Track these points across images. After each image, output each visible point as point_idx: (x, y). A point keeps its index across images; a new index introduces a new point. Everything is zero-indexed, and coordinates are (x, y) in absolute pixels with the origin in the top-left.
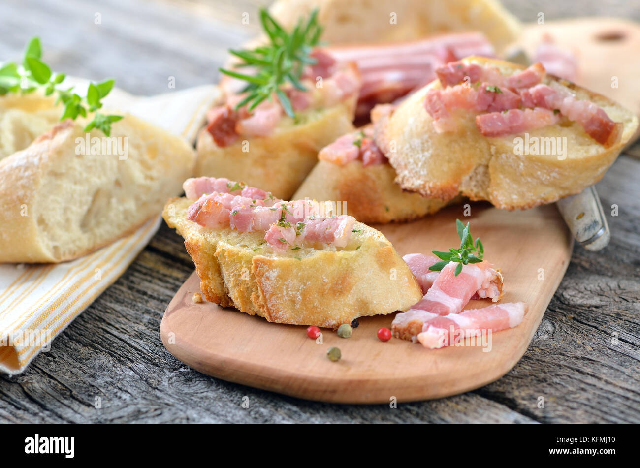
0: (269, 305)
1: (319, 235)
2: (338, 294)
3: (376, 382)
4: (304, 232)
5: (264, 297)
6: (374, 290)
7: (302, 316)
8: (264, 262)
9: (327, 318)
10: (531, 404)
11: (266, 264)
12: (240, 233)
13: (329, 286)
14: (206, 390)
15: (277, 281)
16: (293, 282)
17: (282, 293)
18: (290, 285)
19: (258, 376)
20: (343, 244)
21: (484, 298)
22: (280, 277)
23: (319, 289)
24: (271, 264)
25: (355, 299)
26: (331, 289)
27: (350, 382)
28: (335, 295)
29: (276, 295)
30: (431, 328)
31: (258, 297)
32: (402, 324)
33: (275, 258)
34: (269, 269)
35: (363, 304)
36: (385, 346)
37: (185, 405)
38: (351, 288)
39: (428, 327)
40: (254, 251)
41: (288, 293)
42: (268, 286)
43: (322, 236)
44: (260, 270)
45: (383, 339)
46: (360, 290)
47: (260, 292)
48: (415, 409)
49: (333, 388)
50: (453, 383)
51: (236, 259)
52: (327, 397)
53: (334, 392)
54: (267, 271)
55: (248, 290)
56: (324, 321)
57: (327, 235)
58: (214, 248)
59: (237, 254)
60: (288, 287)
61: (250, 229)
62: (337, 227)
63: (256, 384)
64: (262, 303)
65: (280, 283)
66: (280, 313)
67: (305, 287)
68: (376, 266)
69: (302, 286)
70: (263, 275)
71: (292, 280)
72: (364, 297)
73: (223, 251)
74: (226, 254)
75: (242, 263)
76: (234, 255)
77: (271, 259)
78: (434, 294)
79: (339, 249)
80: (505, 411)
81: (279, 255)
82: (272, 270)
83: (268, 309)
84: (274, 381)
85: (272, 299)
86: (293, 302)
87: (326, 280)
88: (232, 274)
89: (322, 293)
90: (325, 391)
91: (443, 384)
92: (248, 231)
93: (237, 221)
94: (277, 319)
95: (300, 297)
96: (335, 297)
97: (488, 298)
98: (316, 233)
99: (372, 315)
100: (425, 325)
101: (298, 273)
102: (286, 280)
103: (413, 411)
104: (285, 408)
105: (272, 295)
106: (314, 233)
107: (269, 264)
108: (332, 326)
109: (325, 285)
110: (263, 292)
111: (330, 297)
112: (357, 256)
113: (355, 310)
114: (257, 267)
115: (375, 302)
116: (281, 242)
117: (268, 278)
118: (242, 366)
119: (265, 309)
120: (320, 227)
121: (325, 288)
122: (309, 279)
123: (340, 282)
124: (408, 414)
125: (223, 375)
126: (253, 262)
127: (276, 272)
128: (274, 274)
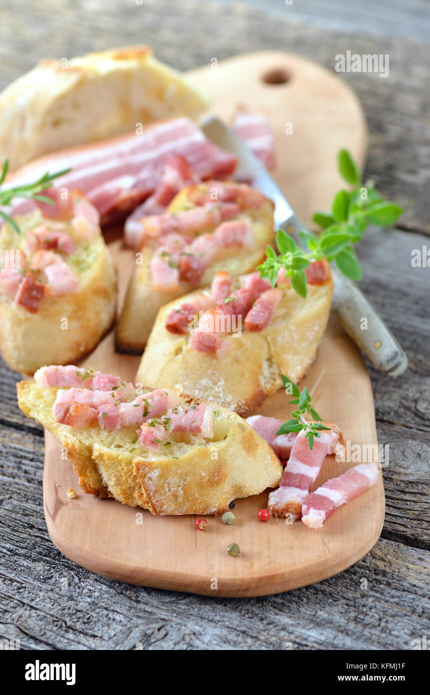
0: (153, 502)
1: (186, 428)
2: (216, 485)
3: (283, 575)
4: (172, 427)
5: (148, 495)
6: (245, 475)
7: (185, 508)
8: (144, 464)
9: (207, 507)
11: (146, 466)
12: (110, 431)
13: (207, 479)
15: (159, 480)
16: (173, 480)
17: (164, 490)
18: (171, 483)
20: (211, 435)
22: (161, 476)
23: (198, 483)
24: (151, 465)
25: (230, 486)
26: (209, 481)
27: (260, 579)
28: (213, 486)
29: (159, 492)
30: (311, 511)
31: (142, 494)
32: (279, 504)
33: (153, 459)
34: (150, 469)
35: (238, 489)
36: (263, 525)
38: (226, 477)
39: (307, 510)
40: (131, 451)
41: (169, 490)
42: (151, 485)
43: (188, 428)
44: (142, 472)
45: (263, 520)
46: (234, 477)
47: (143, 491)
51: (114, 462)
54: (148, 472)
55: (131, 489)
56: (205, 510)
57: (193, 428)
58: (90, 450)
59: (117, 458)
60: (169, 484)
61: (118, 427)
62: (202, 420)
64: (146, 500)
65: (161, 481)
66: (164, 507)
67: (185, 483)
68: (243, 453)
69: (183, 482)
70: (145, 476)
71: (172, 478)
72: (238, 483)
73: (101, 456)
74: (105, 458)
75: (123, 466)
76: (113, 459)
77: (147, 460)
78: (295, 466)
79: (208, 441)
81: (155, 454)
82: (153, 471)
83: (152, 504)
85: (156, 496)
86: (175, 496)
87: (204, 474)
88: (113, 475)
89: (201, 486)
93: (107, 422)
94: (162, 512)
95: (181, 492)
96: (214, 488)
98: (183, 427)
99: (246, 496)
100: (303, 507)
101: (177, 471)
102: (167, 478)
105: (155, 492)
106: (181, 427)
107: (151, 466)
108: (213, 513)
109: (202, 479)
110: (147, 491)
111: (209, 488)
112: (227, 447)
113: (231, 495)
114: (138, 470)
115: (248, 486)
117: (150, 479)
119: (150, 505)
120: (186, 420)
121: (204, 481)
122: (187, 474)
123: (216, 474)
126: (133, 465)
127: (157, 473)
128: (155, 474)
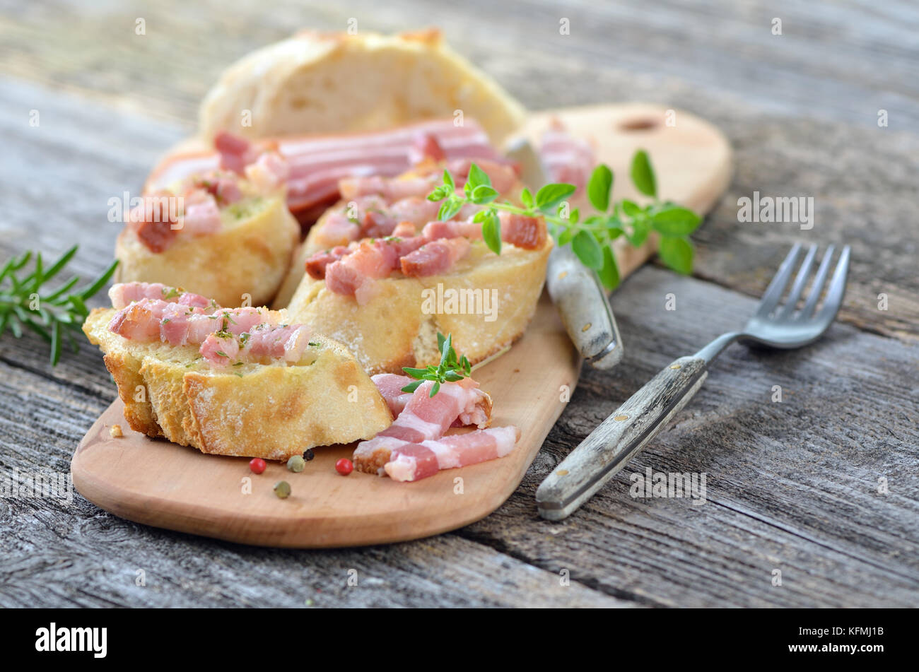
0: (203, 433)
1: (267, 348)
2: (286, 418)
3: (333, 521)
4: (249, 345)
5: (198, 422)
6: (331, 413)
7: (243, 445)
8: (197, 379)
9: (273, 448)
10: (522, 544)
11: (200, 382)
12: (172, 347)
13: (276, 408)
14: (127, 538)
15: (213, 403)
16: (232, 404)
17: (219, 418)
18: (229, 408)
19: (189, 518)
20: (295, 358)
21: (467, 424)
22: (216, 397)
23: (264, 412)
24: (205, 382)
25: (308, 425)
26: (279, 412)
27: (302, 521)
28: (284, 419)
29: (212, 419)
30: (401, 457)
31: (191, 422)
32: (366, 454)
33: (211, 375)
34: (204, 387)
35: (318, 431)
36: (346, 481)
37: (101, 556)
38: (302, 412)
39: (397, 456)
40: (187, 367)
41: (226, 418)
42: (202, 408)
43: (270, 349)
44: (193, 390)
45: (344, 473)
46: (314, 414)
47: (193, 417)
48: (382, 554)
49: (281, 529)
50: (428, 521)
51: (164, 376)
52: (273, 541)
53: (282, 533)
54: (201, 390)
55: (179, 414)
56: (270, 452)
57: (276, 348)
58: (139, 364)
59: (166, 371)
60: (226, 411)
61: (184, 341)
62: (288, 338)
63: (188, 529)
64: (195, 430)
65: (216, 405)
66: (217, 441)
67: (246, 410)
68: (334, 385)
69: (244, 408)
70: (196, 396)
71: (231, 401)
72: (319, 422)
73: (150, 367)
74: (153, 371)
75: (172, 382)
76: (162, 372)
77: (207, 376)
78: (406, 420)
79: (290, 364)
80: (491, 553)
81: (217, 371)
82: (206, 388)
83: (203, 438)
84: (211, 523)
85: (207, 425)
86: (233, 428)
87: (273, 401)
88: (160, 395)
89: (267, 417)
90: (271, 533)
91: (415, 523)
92: (182, 343)
93: (168, 332)
94: (213, 449)
95: (241, 422)
96: (284, 422)
97: (473, 424)
98: (263, 346)
99: (328, 443)
100: (393, 454)
101: (238, 393)
102: (223, 401)
103: (379, 555)
104: (223, 557)
105: (207, 419)
106: (261, 346)
107: (204, 382)
108: (280, 458)
109: (270, 408)
110: (196, 416)
111: (277, 422)
112: (312, 372)
113: (309, 438)
114: (188, 386)
115: (332, 428)
116: (219, 356)
117: (202, 399)
118: (170, 507)
119: (199, 437)
120: (269, 337)
121: (271, 410)
122: (251, 400)
123: (289, 404)
124: (373, 560)
125: (148, 518)
126: (184, 380)
127: (212, 392)
128: (209, 394)
